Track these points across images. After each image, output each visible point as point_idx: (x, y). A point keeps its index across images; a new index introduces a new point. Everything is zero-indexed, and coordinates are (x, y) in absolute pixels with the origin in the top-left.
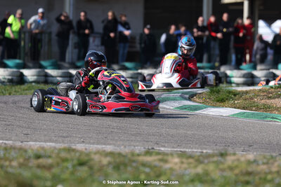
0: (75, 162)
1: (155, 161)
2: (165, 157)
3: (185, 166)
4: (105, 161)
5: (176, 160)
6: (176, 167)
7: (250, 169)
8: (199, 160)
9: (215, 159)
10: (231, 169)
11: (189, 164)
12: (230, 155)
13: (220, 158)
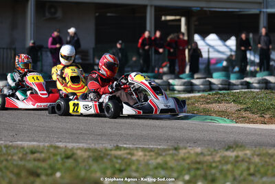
0: (63, 156)
1: (124, 154)
2: (132, 152)
3: (148, 157)
4: (86, 155)
5: (141, 153)
6: (141, 159)
7: (198, 160)
8: (159, 153)
9: (171, 152)
10: (184, 159)
11: (151, 156)
12: (182, 149)
13: (174, 152)
